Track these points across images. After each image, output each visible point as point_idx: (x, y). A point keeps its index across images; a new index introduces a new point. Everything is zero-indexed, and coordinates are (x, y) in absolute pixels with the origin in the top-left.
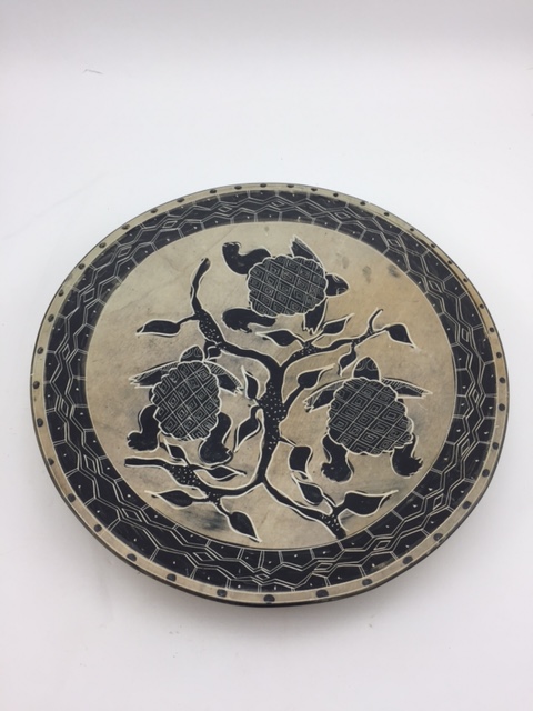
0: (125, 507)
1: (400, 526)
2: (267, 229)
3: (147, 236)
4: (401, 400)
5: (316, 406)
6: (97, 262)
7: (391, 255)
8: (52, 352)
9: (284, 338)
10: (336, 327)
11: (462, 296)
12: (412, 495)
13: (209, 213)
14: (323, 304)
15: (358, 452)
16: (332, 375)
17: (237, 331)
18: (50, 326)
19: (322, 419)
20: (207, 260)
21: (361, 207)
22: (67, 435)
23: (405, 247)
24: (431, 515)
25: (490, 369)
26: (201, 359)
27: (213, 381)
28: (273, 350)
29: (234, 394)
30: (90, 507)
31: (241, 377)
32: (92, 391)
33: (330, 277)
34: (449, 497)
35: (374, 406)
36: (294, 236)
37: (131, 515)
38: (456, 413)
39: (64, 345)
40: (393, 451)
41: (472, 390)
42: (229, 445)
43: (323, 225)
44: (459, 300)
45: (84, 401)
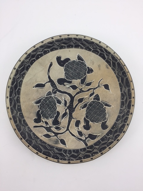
0: (35, 140)
1: (101, 144)
2: (70, 51)
3: (33, 56)
4: (105, 108)
5: (83, 108)
6: (20, 67)
7: (107, 61)
8: (10, 97)
9: (74, 87)
10: (89, 84)
11: (126, 77)
12: (105, 135)
13: (52, 46)
14: (86, 76)
15: (93, 122)
16: (87, 99)
17: (61, 85)
18: (9, 89)
19: (84, 112)
20: (52, 62)
21: (99, 44)
22: (18, 122)
23: (111, 59)
24: (109, 142)
25: (130, 102)
26: (51, 95)
27: (55, 101)
28: (71, 91)
29: (61, 105)
30: (26, 141)
31: (62, 100)
32: (23, 107)
33: (88, 68)
34: (114, 138)
35: (98, 109)
36: (78, 53)
37: (36, 142)
38: (119, 113)
39: (14, 95)
40: (102, 122)
41: (124, 107)
42: (60, 120)
43: (87, 50)
44: (125, 79)
45: (21, 111)
